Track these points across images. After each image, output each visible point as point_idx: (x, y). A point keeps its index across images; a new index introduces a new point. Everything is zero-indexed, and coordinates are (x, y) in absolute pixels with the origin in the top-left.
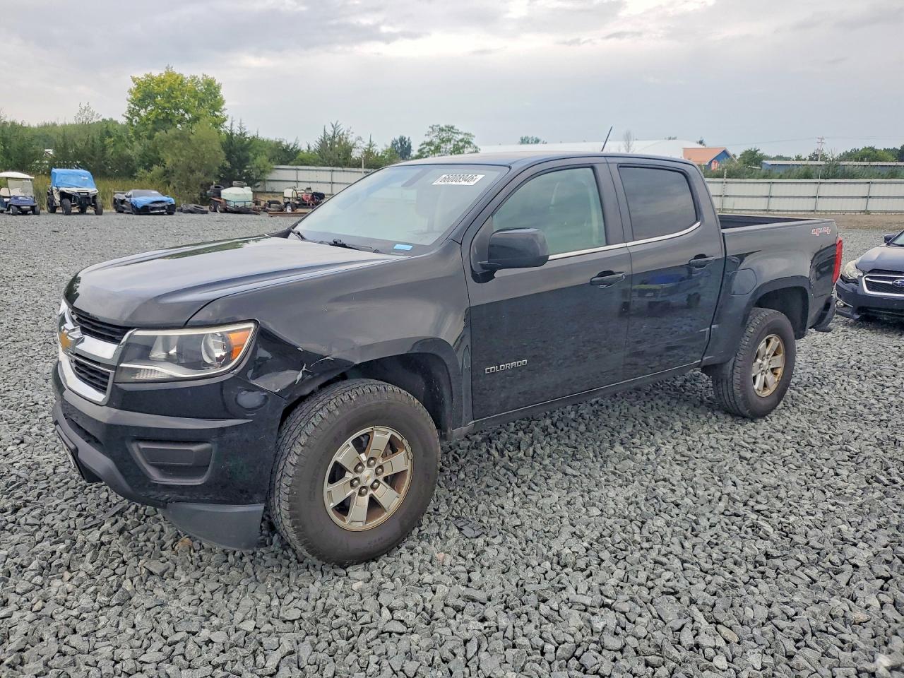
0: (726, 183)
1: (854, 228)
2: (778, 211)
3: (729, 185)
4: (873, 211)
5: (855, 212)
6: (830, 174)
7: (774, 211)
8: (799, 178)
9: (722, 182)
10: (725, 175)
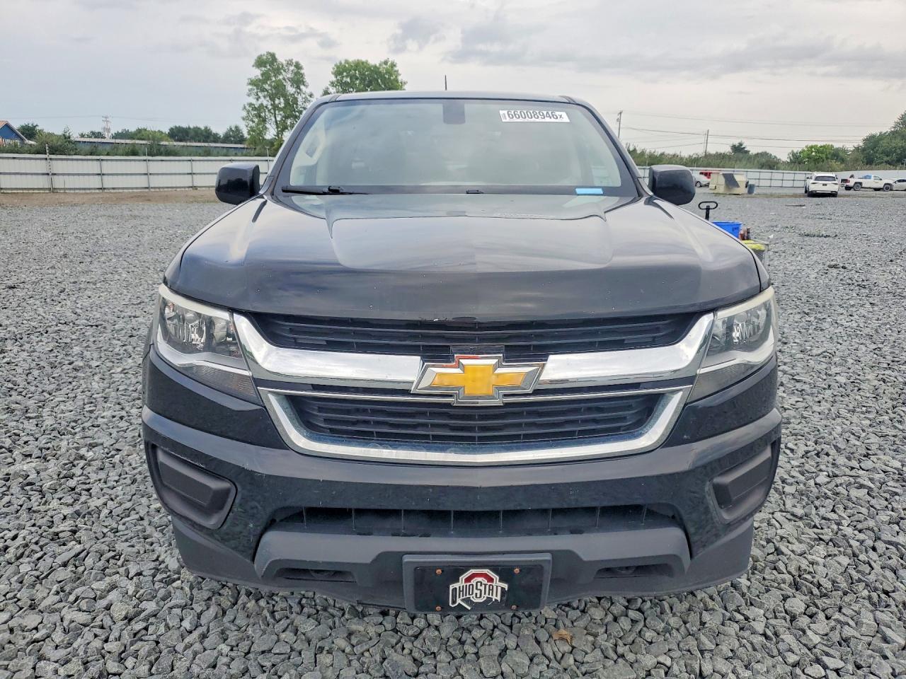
0: (51, 159)
1: (192, 202)
2: (114, 189)
3: (54, 162)
4: (200, 187)
5: (185, 187)
6: (155, 151)
7: (108, 189)
8: (127, 154)
9: (46, 159)
10: (47, 151)
